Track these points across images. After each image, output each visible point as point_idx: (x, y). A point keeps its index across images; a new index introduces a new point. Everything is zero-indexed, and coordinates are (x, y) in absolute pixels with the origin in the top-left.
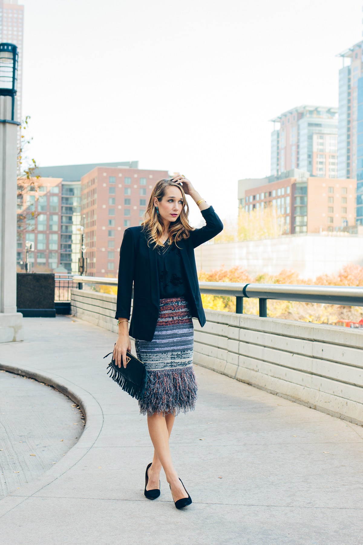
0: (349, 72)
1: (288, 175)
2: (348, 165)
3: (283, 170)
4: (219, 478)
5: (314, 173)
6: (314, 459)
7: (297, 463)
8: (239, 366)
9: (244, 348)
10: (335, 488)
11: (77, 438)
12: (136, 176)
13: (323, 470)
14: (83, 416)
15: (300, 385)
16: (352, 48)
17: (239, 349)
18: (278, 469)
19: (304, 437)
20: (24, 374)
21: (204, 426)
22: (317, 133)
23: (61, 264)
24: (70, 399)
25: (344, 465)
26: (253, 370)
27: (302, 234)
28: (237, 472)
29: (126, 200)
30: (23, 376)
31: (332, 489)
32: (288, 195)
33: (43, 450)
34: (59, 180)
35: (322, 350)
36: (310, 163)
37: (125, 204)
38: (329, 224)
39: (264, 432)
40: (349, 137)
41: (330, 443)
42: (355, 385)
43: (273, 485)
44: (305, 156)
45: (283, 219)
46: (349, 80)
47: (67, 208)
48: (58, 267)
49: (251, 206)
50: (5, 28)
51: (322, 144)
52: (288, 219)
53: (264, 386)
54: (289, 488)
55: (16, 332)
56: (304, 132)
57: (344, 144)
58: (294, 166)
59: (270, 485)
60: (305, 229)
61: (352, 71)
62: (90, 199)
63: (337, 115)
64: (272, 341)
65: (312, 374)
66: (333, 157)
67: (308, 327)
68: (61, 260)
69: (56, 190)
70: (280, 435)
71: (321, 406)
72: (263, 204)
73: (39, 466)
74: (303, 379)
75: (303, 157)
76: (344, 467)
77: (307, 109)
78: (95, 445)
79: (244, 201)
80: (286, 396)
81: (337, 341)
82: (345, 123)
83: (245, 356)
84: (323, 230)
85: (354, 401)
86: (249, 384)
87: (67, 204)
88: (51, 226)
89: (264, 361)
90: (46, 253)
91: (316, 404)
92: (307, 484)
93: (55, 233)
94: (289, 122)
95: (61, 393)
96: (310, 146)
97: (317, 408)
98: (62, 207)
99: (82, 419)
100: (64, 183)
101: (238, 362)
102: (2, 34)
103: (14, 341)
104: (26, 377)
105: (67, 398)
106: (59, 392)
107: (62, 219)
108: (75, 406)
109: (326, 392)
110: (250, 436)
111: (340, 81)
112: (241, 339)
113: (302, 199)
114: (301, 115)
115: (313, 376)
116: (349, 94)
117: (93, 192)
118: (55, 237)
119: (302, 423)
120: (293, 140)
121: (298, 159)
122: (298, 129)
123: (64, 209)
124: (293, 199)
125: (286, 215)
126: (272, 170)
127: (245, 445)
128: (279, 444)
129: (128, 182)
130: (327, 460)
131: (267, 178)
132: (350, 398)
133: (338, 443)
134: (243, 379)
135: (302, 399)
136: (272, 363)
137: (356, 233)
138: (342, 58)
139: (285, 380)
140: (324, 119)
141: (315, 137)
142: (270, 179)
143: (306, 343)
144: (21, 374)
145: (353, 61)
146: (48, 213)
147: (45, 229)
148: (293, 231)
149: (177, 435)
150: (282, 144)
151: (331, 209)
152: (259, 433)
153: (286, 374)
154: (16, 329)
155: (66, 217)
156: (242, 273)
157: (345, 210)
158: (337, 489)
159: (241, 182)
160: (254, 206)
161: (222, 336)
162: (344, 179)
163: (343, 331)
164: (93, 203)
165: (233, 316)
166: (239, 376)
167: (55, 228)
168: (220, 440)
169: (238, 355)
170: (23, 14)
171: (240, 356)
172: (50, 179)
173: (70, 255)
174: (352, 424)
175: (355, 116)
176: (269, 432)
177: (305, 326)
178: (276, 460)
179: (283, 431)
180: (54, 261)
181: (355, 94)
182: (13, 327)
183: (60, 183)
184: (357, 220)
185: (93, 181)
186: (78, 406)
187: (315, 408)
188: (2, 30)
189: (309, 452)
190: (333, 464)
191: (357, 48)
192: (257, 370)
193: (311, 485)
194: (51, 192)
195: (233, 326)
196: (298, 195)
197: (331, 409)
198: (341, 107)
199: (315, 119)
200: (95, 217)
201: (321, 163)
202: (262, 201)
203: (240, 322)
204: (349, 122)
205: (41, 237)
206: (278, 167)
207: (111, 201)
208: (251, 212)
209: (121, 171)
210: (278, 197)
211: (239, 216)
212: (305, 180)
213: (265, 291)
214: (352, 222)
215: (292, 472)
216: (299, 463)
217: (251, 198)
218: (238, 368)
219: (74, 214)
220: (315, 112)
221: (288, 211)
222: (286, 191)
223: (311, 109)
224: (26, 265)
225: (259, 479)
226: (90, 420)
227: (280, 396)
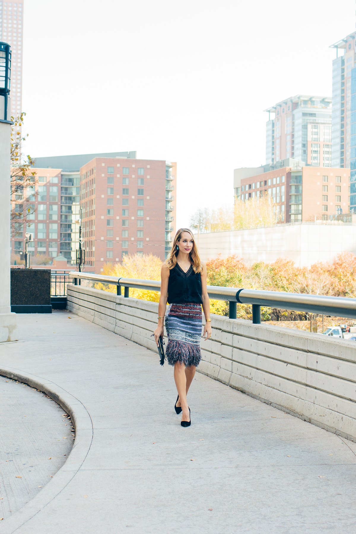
0: (343, 62)
1: (283, 164)
2: (342, 153)
3: (278, 159)
4: (209, 510)
5: (309, 163)
6: (309, 486)
7: (291, 490)
8: (232, 372)
9: (237, 355)
10: (330, 524)
11: (65, 455)
12: (134, 166)
13: (318, 499)
14: (73, 428)
15: (294, 396)
16: (345, 39)
17: (232, 355)
18: (271, 498)
19: (298, 458)
20: (16, 378)
21: (196, 443)
22: (311, 123)
23: (61, 252)
24: (61, 407)
25: (340, 493)
26: (247, 377)
27: (297, 223)
28: (228, 502)
29: (124, 190)
30: (16, 380)
31: (328, 524)
32: (283, 184)
33: (30, 471)
34: (58, 171)
35: (317, 362)
36: (305, 152)
37: (124, 193)
38: (324, 212)
39: (257, 451)
40: (342, 126)
41: (325, 464)
42: (350, 400)
43: (265, 519)
44: (300, 146)
45: (278, 207)
46: (343, 70)
47: (66, 198)
48: (58, 256)
49: (247, 195)
50: (5, 21)
51: (317, 133)
52: (283, 207)
53: (257, 394)
54: (282, 523)
55: (10, 332)
56: (299, 121)
57: (338, 134)
58: (289, 155)
59: (262, 519)
60: (299, 217)
61: (345, 61)
62: (88, 189)
63: (331, 105)
64: (265, 349)
65: (307, 385)
66: (327, 146)
67: (302, 338)
68: (61, 249)
69: (56, 181)
70: (274, 454)
71: (316, 419)
72: (258, 193)
73: (24, 490)
74: (297, 391)
75: (298, 146)
76: (340, 496)
77: (302, 99)
78: (82, 468)
79: (240, 190)
80: (280, 407)
81: (332, 354)
82: (339, 113)
83: (239, 363)
84: (318, 219)
85: (350, 416)
86: (243, 392)
87: (66, 194)
88: (51, 215)
89: (257, 369)
90: (46, 242)
91: (311, 417)
92: (302, 518)
93: (55, 222)
94: (283, 112)
95: (53, 400)
96: (305, 135)
97: (312, 421)
98: (62, 197)
99: (72, 431)
100: (63, 173)
101: (232, 368)
102: (2, 27)
103: (9, 341)
104: (19, 381)
105: (59, 406)
106: (50, 399)
107: (61, 208)
108: (66, 416)
109: (320, 405)
110: (242, 456)
111: (333, 71)
112: (234, 345)
113: (297, 187)
114: (295, 105)
115: (308, 388)
116: (343, 84)
117: (92, 182)
118: (55, 227)
119: (296, 439)
120: (288, 129)
121: (293, 148)
122: (293, 119)
123: (63, 198)
124: (289, 188)
125: (281, 204)
126: (267, 159)
127: (237, 467)
128: (273, 466)
129: (126, 171)
130: (322, 486)
131: (262, 167)
132: (345, 413)
133: (334, 465)
134: (237, 386)
135: (296, 411)
136: (266, 372)
137: (350, 221)
138: (336, 49)
139: (279, 390)
140: (318, 109)
141: (309, 126)
142: (265, 168)
143: (300, 353)
144: (14, 378)
145: (346, 52)
146: (48, 203)
147: (45, 219)
148: (288, 219)
149: (167, 455)
150: (277, 134)
151: (326, 197)
152: (251, 452)
153: (280, 384)
154: (11, 328)
155: (65, 206)
156: (238, 261)
157: (340, 198)
158: (332, 524)
159: (236, 171)
160: (250, 195)
161: (216, 341)
162: (338, 167)
163: (338, 344)
164: (92, 193)
165: (226, 322)
166: (233, 383)
167: (55, 217)
168: (211, 460)
169: (232, 361)
170: (22, 7)
171: (234, 362)
172: (50, 169)
173: (69, 244)
174: (348, 441)
175: (349, 106)
176: (262, 450)
177: (299, 336)
178: (268, 487)
179: (276, 450)
180: (54, 250)
181: (349, 85)
182: (7, 327)
183: (60, 173)
184: (351, 208)
185: (92, 171)
186: (69, 416)
187: (310, 421)
188: (2, 23)
189: (304, 476)
190: (328, 492)
191: (351, 39)
192: (251, 378)
193: (305, 519)
194: (51, 182)
195: (226, 331)
196: (293, 183)
197: (326, 423)
198: (335, 97)
199: (309, 109)
200: (94, 207)
201: (316, 152)
202: (258, 190)
203: (233, 328)
204: (343, 112)
205: (41, 226)
206: (273, 156)
207: (109, 190)
208: (247, 201)
209: (119, 161)
210: (273, 186)
211: (235, 205)
212: (300, 169)
213: (259, 297)
214: (346, 210)
215: (286, 502)
216: (293, 490)
217: (247, 187)
218: (231, 375)
219: (74, 203)
220: (310, 102)
221: (284, 199)
222: (281, 180)
223: (306, 99)
224: (26, 255)
225: (251, 512)
226: (79, 435)
227: (274, 406)
